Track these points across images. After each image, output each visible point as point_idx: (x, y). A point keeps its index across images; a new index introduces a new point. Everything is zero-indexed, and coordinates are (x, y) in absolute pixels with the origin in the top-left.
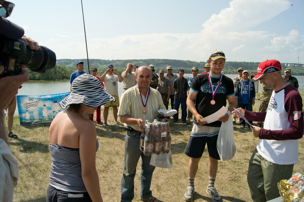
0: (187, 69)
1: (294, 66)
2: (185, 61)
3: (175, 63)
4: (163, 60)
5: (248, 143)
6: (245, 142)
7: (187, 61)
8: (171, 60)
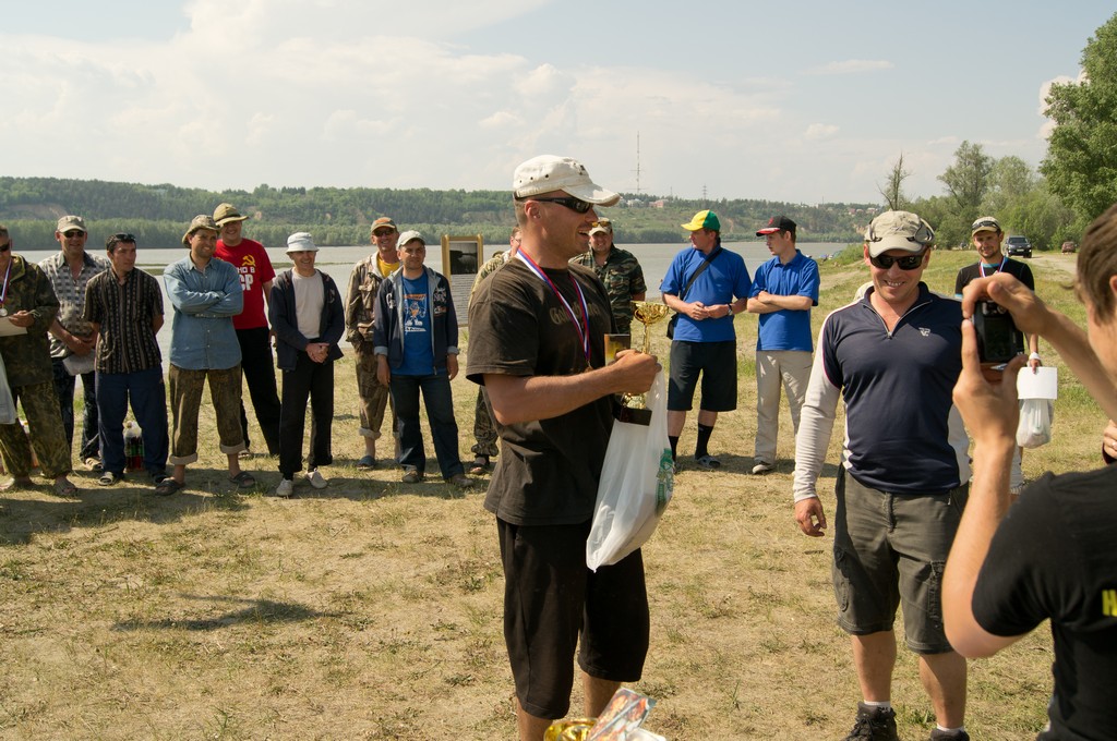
0: (162, 225)
1: (626, 206)
2: (150, 187)
3: (95, 197)
4: (34, 181)
5: (449, 550)
6: (438, 549)
7: (156, 187)
8: (77, 184)
